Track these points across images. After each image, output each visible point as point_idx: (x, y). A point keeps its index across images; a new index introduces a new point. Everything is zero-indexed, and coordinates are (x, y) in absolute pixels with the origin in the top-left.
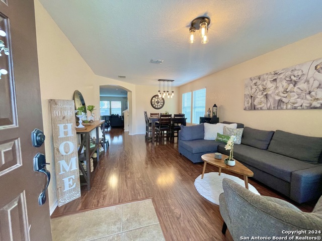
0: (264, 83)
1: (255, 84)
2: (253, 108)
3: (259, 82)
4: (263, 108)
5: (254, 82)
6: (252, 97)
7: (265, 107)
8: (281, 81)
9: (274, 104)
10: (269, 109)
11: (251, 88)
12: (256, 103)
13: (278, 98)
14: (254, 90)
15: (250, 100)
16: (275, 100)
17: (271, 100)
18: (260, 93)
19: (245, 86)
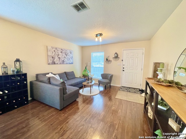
0: (58, 52)
1: (54, 51)
2: (54, 63)
3: (56, 51)
4: (58, 63)
5: (54, 49)
6: (53, 57)
7: (59, 63)
8: (63, 53)
9: (62, 62)
10: (60, 64)
11: (52, 53)
12: (55, 61)
13: (63, 60)
14: (54, 54)
15: (52, 59)
16: (62, 60)
17: (61, 60)
18: (57, 56)
19: (48, 50)
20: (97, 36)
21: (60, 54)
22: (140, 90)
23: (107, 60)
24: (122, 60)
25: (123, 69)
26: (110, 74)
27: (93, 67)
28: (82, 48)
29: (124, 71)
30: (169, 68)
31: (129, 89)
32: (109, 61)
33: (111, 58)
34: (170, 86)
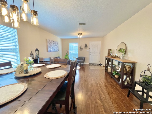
2: (50, 51)
5: (50, 42)
10: (53, 51)
11: (49, 44)
12: (51, 49)
16: (54, 49)
18: (51, 46)
19: (48, 42)
20: (79, 34)
21: (53, 44)
22: (100, 64)
23: (80, 48)
24: (89, 48)
25: (90, 53)
26: (84, 57)
27: (71, 53)
28: (62, 40)
29: (90, 54)
30: (114, 51)
31: (94, 64)
32: (82, 49)
33: (82, 47)
34: (115, 57)
